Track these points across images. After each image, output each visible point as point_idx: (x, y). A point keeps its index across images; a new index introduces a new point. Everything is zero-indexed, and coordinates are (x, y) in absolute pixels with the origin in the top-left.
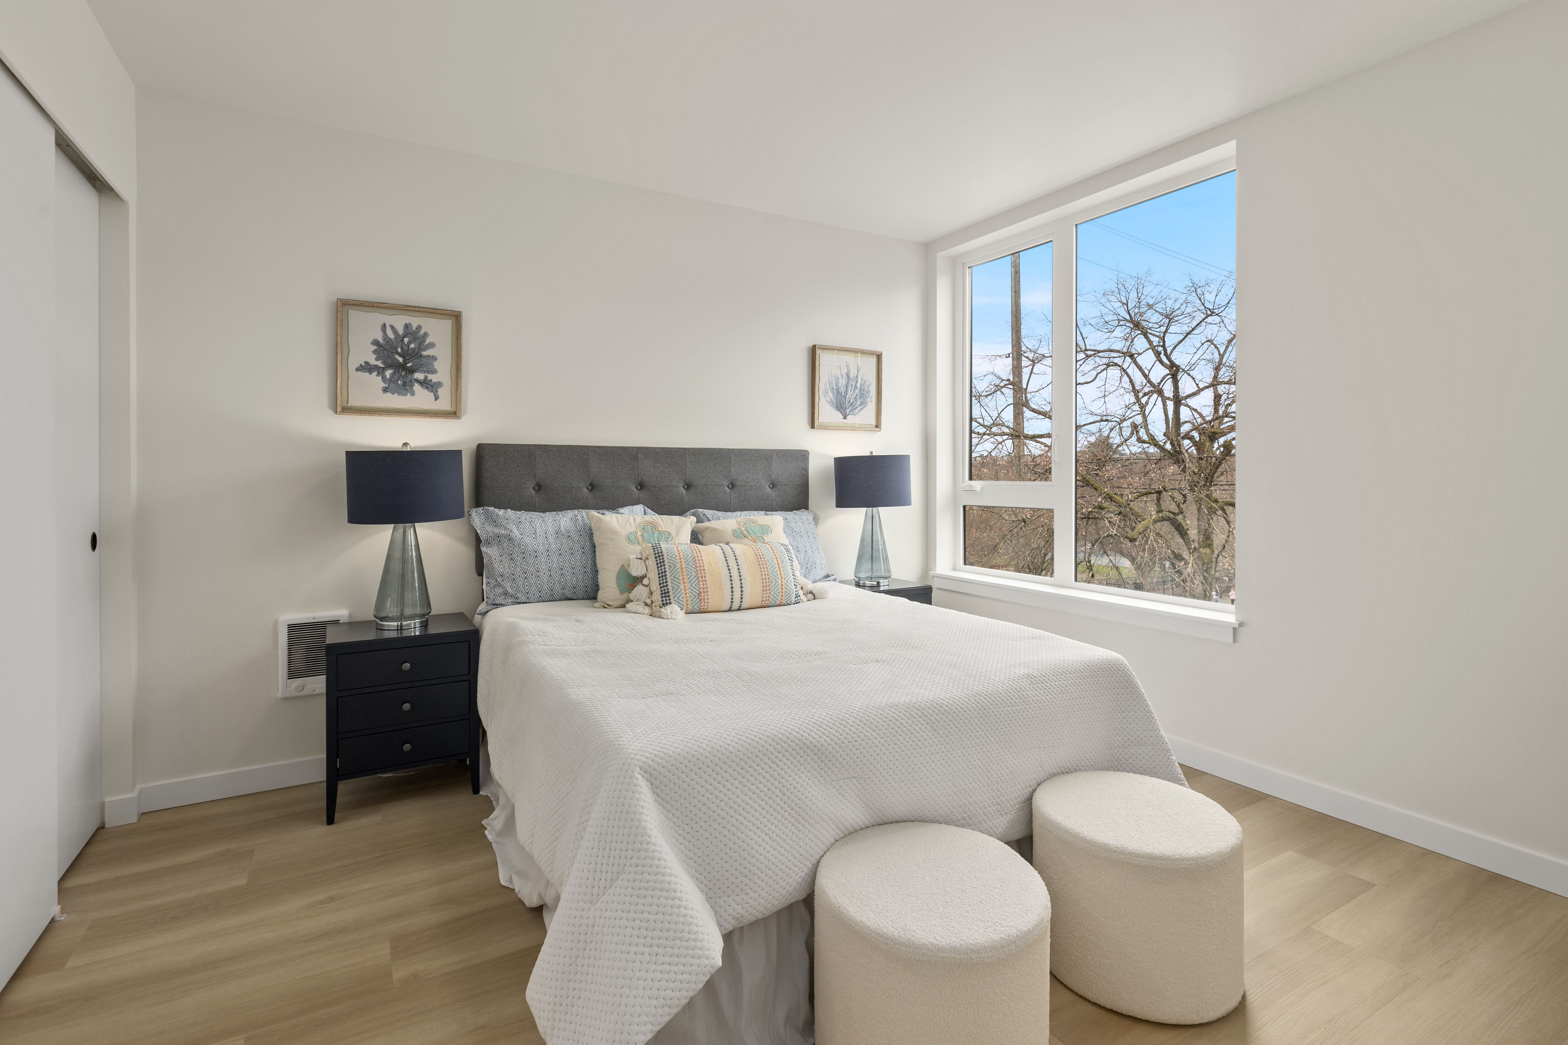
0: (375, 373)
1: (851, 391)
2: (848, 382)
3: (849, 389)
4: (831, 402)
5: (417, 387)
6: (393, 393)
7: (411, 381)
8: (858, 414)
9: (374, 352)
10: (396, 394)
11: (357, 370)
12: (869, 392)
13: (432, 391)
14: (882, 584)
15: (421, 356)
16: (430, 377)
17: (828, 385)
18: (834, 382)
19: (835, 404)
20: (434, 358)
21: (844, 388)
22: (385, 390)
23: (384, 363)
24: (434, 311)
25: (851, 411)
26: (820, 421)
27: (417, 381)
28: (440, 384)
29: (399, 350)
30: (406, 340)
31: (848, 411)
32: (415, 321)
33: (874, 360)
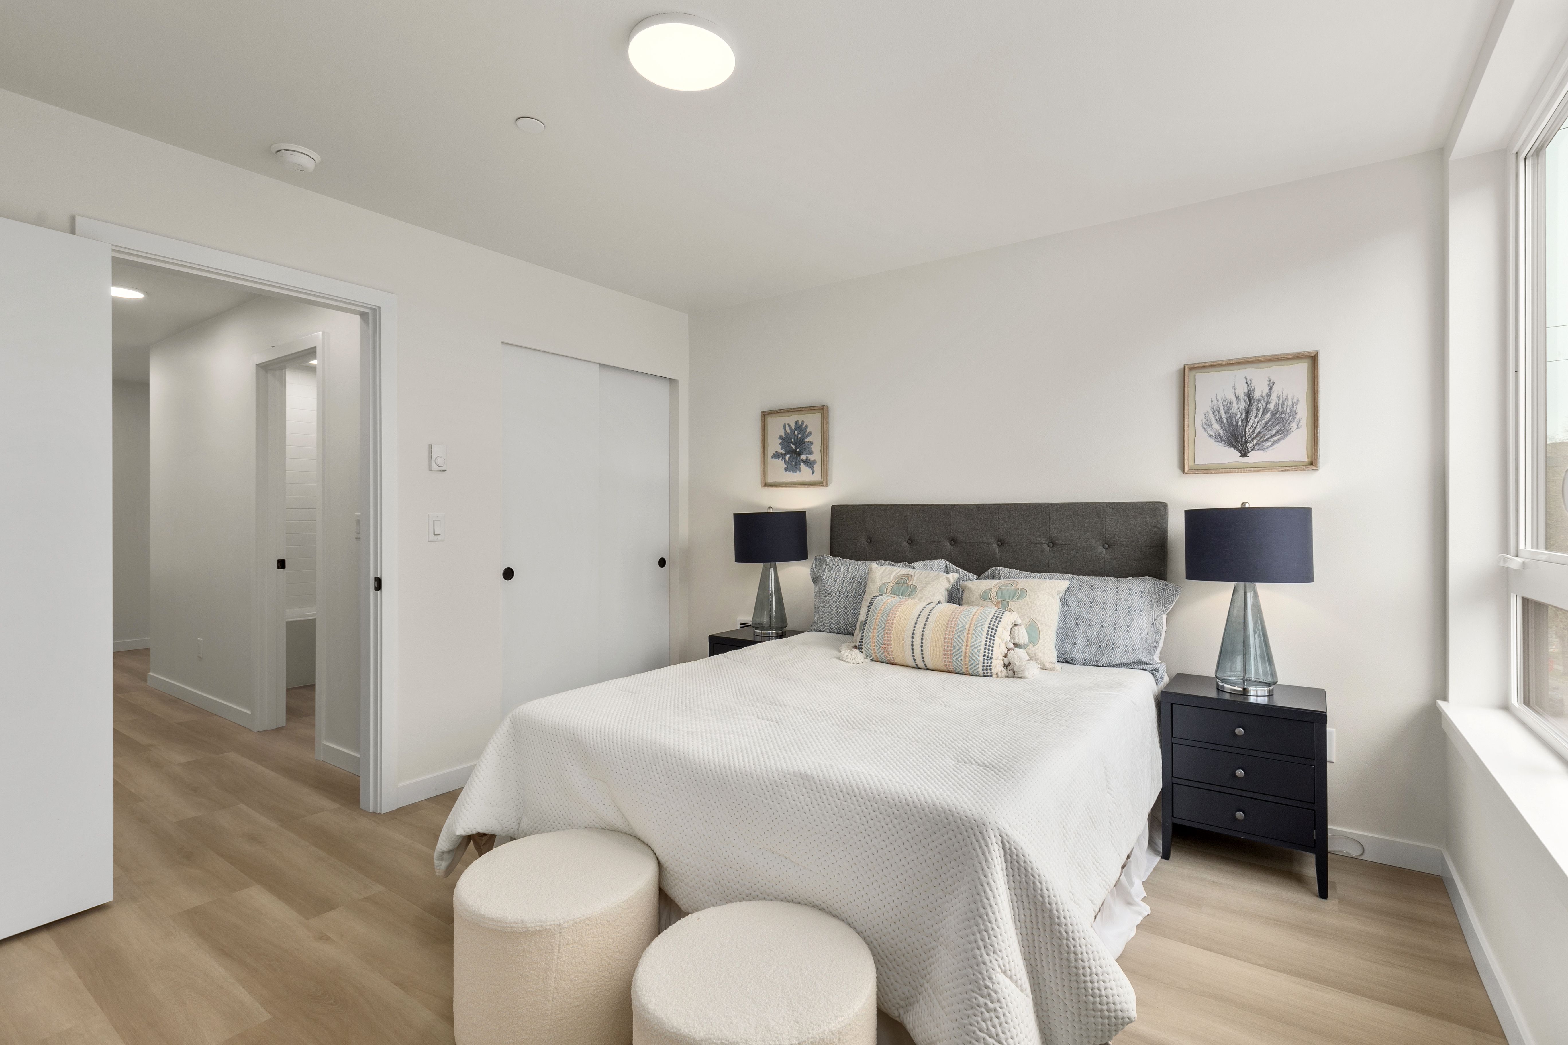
0: (781, 458)
1: (1256, 417)
2: (1250, 405)
3: (1253, 414)
4: (1218, 437)
5: (802, 465)
6: (790, 472)
7: (799, 461)
8: (1271, 448)
9: (780, 444)
10: (791, 472)
11: (772, 457)
12: (1294, 413)
13: (810, 467)
14: (1252, 693)
15: (804, 443)
16: (810, 457)
17: (1211, 415)
18: (1222, 408)
19: (1224, 438)
20: (811, 443)
21: (1242, 414)
22: (786, 469)
23: (785, 451)
24: (809, 409)
25: (1256, 444)
26: (1196, 463)
27: (802, 461)
28: (815, 462)
29: (793, 440)
30: (796, 432)
31: (1251, 445)
32: (800, 418)
33: (1303, 367)
